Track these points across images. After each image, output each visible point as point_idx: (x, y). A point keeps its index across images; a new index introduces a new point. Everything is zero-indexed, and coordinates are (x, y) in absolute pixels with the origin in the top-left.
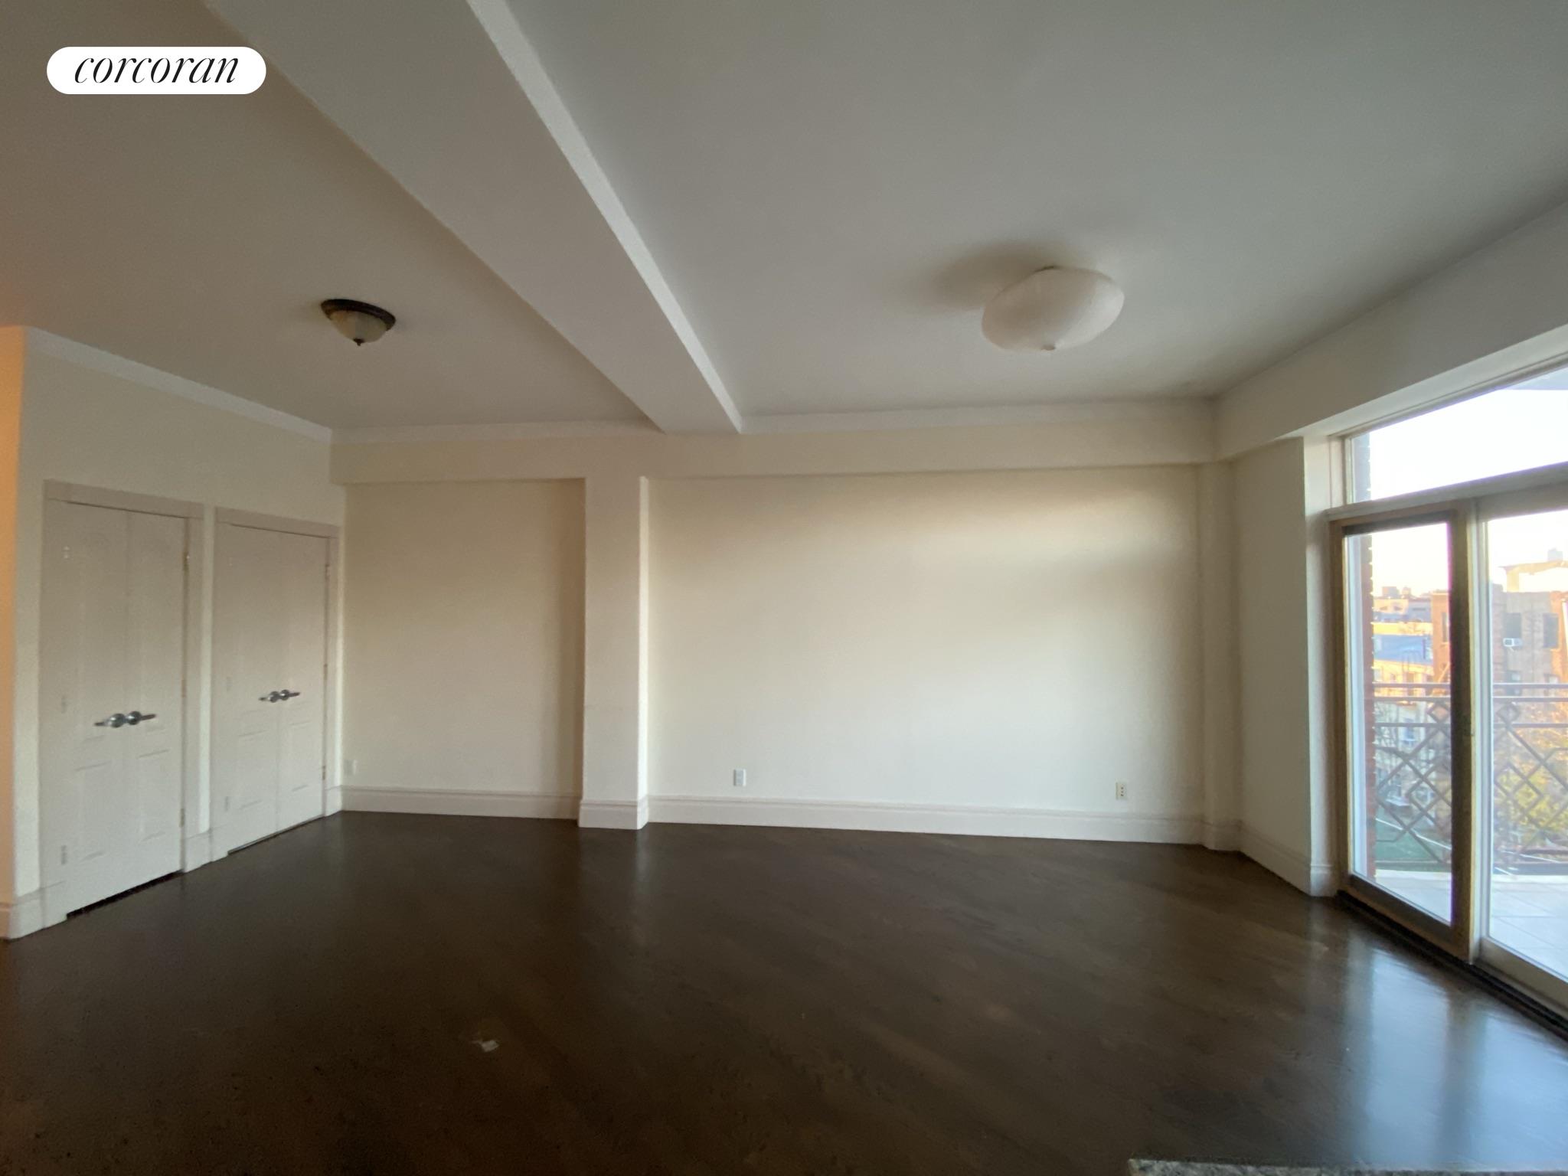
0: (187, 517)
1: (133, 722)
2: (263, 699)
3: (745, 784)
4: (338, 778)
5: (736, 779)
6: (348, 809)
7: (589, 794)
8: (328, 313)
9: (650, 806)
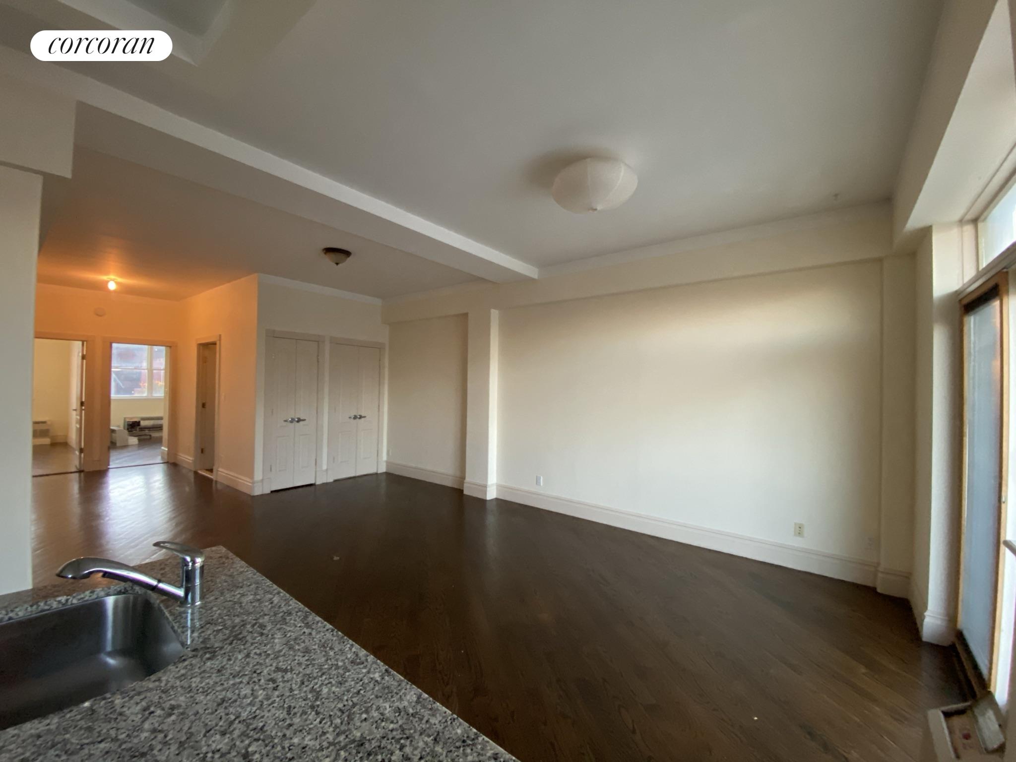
0: (318, 341)
1: (298, 421)
2: (350, 418)
3: (542, 485)
4: (384, 457)
5: (538, 482)
6: (388, 472)
7: (467, 479)
8: (325, 253)
9: (497, 489)
